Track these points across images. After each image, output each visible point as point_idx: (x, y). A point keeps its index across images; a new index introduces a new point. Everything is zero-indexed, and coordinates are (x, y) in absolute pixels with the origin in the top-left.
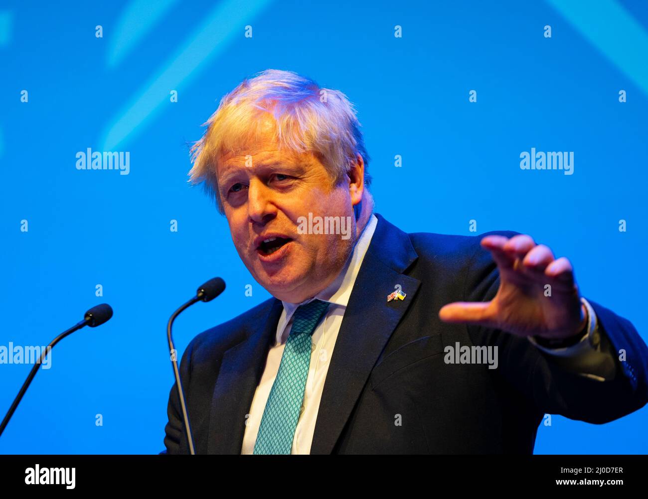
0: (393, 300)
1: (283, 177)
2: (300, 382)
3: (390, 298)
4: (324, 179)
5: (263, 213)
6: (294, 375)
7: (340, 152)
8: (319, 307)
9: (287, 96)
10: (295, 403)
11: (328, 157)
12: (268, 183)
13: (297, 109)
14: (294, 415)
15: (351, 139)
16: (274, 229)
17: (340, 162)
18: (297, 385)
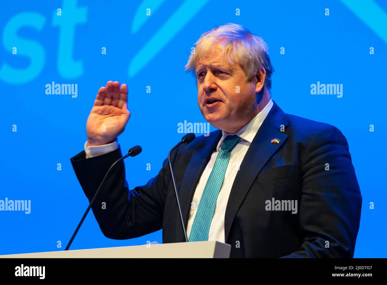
0: (273, 142)
1: (222, 72)
2: (223, 171)
3: (272, 141)
4: (242, 77)
5: (209, 87)
6: (220, 168)
7: (253, 66)
8: (237, 138)
9: (231, 36)
10: (219, 181)
11: (245, 67)
12: (216, 74)
13: (234, 43)
14: (219, 187)
15: (260, 61)
16: (214, 95)
17: (252, 70)
18: (221, 173)
